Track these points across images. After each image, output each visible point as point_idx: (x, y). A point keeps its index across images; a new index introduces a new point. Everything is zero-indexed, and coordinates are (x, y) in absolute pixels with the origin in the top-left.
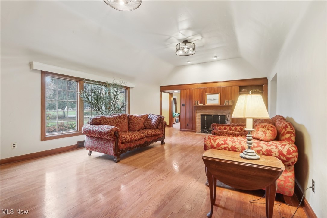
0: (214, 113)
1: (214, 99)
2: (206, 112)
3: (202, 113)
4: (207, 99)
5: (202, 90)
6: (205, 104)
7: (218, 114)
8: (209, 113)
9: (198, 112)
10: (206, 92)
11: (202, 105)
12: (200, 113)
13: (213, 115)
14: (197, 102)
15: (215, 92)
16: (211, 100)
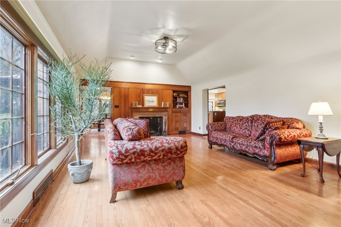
0: (153, 115)
1: (152, 101)
2: (145, 115)
3: (140, 115)
4: (146, 100)
5: (139, 91)
6: (143, 106)
7: (157, 116)
8: (147, 115)
9: (136, 114)
10: (143, 93)
11: (141, 106)
12: (139, 115)
13: (152, 117)
14: (136, 103)
15: (152, 93)
16: (150, 101)
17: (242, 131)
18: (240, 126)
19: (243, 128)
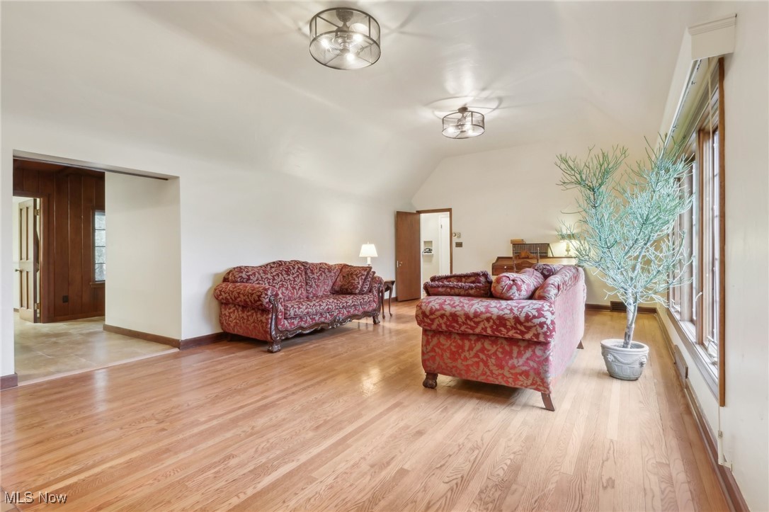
17: (297, 293)
18: (291, 284)
19: (297, 288)
